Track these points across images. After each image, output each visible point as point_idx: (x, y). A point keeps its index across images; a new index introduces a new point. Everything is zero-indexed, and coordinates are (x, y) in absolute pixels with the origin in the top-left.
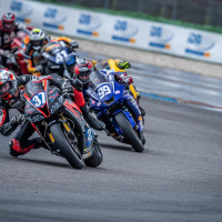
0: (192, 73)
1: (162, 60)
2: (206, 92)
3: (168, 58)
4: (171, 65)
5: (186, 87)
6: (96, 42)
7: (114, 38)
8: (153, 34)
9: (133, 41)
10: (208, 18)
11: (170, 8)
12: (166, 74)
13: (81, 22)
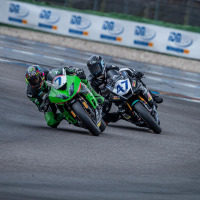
0: (172, 68)
1: (146, 56)
2: (186, 85)
3: (151, 55)
4: (154, 61)
5: (167, 81)
6: (86, 40)
7: (102, 36)
8: (137, 34)
9: (120, 39)
10: (186, 18)
11: (153, 9)
12: (149, 69)
13: (73, 22)
